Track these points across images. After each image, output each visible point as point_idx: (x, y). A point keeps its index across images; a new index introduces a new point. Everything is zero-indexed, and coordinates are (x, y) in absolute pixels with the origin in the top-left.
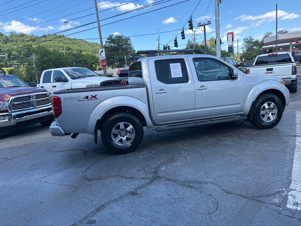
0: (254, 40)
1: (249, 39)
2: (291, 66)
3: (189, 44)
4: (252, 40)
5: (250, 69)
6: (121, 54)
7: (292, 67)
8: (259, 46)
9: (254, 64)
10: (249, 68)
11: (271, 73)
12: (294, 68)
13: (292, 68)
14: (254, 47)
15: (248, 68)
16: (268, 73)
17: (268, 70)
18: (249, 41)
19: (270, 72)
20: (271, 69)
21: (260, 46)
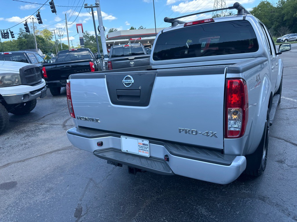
0: (90, 34)
1: (86, 34)
4: (88, 34)
14: (91, 41)
18: (86, 35)
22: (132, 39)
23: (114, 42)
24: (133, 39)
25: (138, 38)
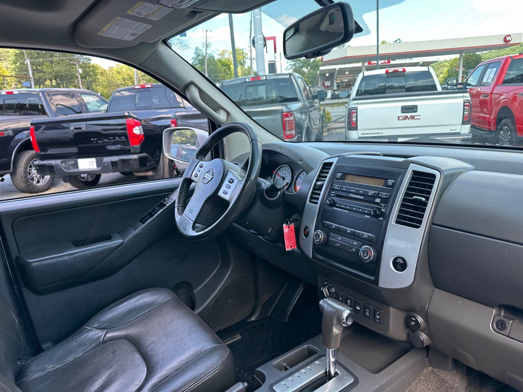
2: (461, 101)
3: (198, 56)
5: (360, 107)
6: (59, 63)
7: (464, 103)
8: (311, 68)
9: (353, 94)
10: (358, 104)
11: (413, 117)
12: (467, 106)
13: (464, 106)
14: (304, 69)
15: (355, 104)
16: (404, 119)
17: (405, 109)
19: (409, 115)
20: (414, 109)
21: (313, 67)
22: (372, 62)
23: (337, 69)
24: (373, 64)
25: (384, 61)
